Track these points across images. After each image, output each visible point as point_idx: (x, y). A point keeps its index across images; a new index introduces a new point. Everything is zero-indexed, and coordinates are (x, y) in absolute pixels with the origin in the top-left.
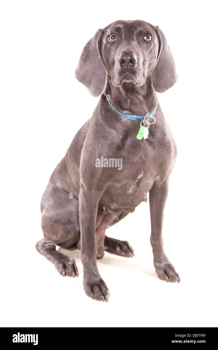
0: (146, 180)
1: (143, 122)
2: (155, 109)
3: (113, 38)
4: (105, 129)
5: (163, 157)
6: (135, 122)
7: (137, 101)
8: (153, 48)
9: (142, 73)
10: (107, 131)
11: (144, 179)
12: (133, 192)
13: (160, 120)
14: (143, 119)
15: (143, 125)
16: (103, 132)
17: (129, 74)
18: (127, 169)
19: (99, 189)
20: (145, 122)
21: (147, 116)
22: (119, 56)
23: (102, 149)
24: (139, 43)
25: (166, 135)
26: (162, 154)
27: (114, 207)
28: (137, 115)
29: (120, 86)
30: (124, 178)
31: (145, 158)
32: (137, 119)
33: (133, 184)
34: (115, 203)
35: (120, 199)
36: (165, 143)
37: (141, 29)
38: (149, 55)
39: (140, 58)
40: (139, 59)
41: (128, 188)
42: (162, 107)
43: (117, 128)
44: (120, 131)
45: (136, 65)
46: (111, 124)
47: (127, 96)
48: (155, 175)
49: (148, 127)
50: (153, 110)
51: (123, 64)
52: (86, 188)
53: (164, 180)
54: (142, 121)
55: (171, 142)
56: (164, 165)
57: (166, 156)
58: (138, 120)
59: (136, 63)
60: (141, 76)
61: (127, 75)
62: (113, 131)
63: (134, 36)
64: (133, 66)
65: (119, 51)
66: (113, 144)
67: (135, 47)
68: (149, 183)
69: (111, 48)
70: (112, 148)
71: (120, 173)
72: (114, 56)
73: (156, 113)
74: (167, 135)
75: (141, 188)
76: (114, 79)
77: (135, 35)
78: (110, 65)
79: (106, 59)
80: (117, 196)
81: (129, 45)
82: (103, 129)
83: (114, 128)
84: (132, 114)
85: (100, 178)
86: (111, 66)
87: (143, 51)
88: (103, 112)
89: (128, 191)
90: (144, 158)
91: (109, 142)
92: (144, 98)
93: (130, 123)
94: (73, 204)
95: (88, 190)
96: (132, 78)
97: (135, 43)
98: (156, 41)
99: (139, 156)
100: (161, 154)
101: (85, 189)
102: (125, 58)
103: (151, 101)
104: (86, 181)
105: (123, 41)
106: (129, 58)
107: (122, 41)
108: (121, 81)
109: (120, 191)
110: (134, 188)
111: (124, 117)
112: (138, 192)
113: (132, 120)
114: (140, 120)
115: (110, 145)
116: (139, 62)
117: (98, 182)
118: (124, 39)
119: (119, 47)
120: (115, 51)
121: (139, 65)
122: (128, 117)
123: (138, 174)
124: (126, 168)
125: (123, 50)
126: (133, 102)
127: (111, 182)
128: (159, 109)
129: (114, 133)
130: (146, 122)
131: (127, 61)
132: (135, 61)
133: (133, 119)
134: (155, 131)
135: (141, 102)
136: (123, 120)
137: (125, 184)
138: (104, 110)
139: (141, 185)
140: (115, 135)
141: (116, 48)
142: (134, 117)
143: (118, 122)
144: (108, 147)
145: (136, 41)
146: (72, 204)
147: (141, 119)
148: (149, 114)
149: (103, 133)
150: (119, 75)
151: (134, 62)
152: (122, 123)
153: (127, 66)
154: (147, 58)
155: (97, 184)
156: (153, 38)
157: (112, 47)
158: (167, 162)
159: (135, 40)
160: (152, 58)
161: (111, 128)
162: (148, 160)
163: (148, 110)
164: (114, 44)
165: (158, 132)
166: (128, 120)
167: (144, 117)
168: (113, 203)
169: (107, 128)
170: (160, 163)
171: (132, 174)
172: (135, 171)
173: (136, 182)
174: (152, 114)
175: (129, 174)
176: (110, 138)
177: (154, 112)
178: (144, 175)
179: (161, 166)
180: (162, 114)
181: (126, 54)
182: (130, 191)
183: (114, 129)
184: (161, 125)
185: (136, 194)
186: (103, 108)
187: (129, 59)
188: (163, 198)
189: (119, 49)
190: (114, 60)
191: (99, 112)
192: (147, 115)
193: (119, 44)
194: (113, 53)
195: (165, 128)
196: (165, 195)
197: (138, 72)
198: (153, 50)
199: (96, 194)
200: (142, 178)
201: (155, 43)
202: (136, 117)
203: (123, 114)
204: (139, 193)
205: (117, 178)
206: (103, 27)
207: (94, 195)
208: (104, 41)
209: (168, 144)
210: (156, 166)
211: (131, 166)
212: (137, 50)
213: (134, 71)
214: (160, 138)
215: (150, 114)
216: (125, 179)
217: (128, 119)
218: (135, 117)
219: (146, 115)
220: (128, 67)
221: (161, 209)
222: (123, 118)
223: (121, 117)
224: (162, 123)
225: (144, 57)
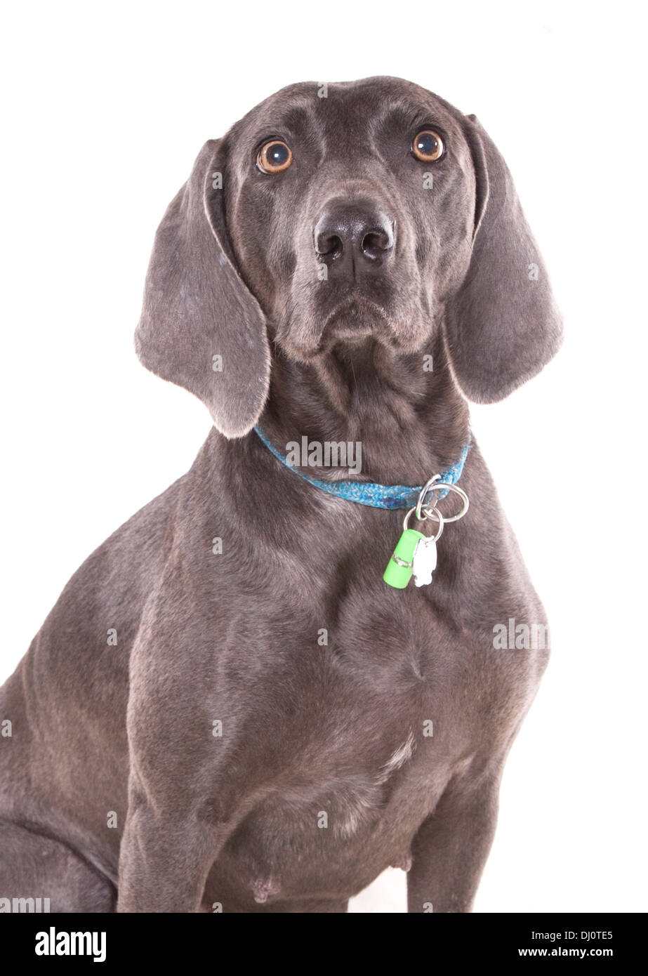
0: (421, 774)
1: (414, 514)
2: (463, 460)
3: (276, 155)
4: (251, 551)
5: (495, 669)
6: (377, 514)
7: (389, 422)
8: (452, 191)
9: (419, 292)
10: (261, 560)
11: (414, 770)
12: (359, 829)
13: (481, 509)
14: (415, 500)
15: (412, 525)
16: (241, 564)
17: (364, 298)
18: (346, 730)
19: (214, 813)
20: (423, 516)
21: (431, 489)
22: (315, 223)
23: (243, 639)
24: (393, 168)
25: (505, 573)
26: (490, 657)
27: (267, 894)
28: (391, 484)
29: (318, 362)
30: (331, 770)
31: (422, 675)
32: (389, 499)
33: (363, 793)
34: (271, 877)
35: (299, 859)
36: (500, 606)
37: (394, 106)
38: (439, 223)
39: (403, 226)
40: (402, 232)
41: (341, 809)
42: (485, 451)
43: (304, 546)
44: (316, 558)
45: (391, 258)
46: (277, 526)
47: (349, 404)
48: (458, 751)
49: (435, 535)
50: (457, 461)
51: (337, 255)
52: (158, 812)
53: (487, 773)
54: (412, 508)
55: (525, 603)
56: (500, 708)
57: (508, 666)
58: (393, 507)
59: (391, 249)
60: (413, 306)
61: (354, 305)
62: (289, 562)
63: (371, 138)
64: (379, 262)
65: (313, 204)
66: (291, 616)
67: (379, 183)
68: (430, 788)
69: (270, 203)
70: (283, 634)
71: (317, 747)
72: (290, 228)
73: (465, 474)
74: (512, 574)
75: (396, 810)
76: (293, 328)
77: (372, 134)
78: (269, 274)
79: (249, 251)
80: (288, 846)
81: (352, 177)
82: (245, 550)
83: (292, 545)
84: (366, 482)
85: (225, 769)
86: (274, 276)
87: (413, 203)
88: (238, 479)
89: (339, 825)
90: (417, 673)
91: (271, 609)
92: (416, 410)
93: (359, 519)
94: (66, 876)
95: (168, 820)
96: (377, 316)
97: (376, 168)
98: (463, 158)
99: (398, 666)
100: (488, 655)
101: (153, 817)
102: (341, 228)
103: (442, 421)
104: (161, 779)
105: (326, 161)
106: (359, 227)
107: (322, 161)
108: (326, 335)
109: (302, 827)
110: (369, 810)
111: (333, 496)
112: (381, 827)
113: (369, 507)
114: (399, 507)
115: (278, 620)
116: (404, 245)
117: (217, 785)
118: (327, 154)
119: (311, 192)
120: (292, 212)
121: (403, 256)
122: (349, 494)
123: (390, 749)
124: (342, 721)
125: (331, 196)
126: (371, 428)
127: (272, 789)
128: (475, 460)
129: (292, 567)
130: (429, 513)
131: (352, 242)
132: (386, 240)
133: (370, 503)
134: (461, 557)
135: (403, 427)
136: (329, 509)
137: (332, 794)
138: (241, 469)
139: (399, 794)
140: (297, 577)
141: (294, 196)
142: (377, 494)
143: (307, 517)
144: (268, 633)
145: (381, 162)
146: (60, 876)
147: (404, 500)
148: (438, 476)
149: (245, 573)
150: (318, 306)
151: (380, 245)
152: (323, 523)
153: (353, 261)
154: (433, 231)
155: (212, 793)
156: (450, 149)
157: (278, 195)
158: (510, 693)
159: (376, 157)
160: (452, 235)
161: (278, 545)
162: (434, 683)
163: (436, 458)
164: (284, 182)
165: (471, 560)
166: (350, 508)
167: (417, 493)
168: (266, 878)
169: (262, 549)
170: (483, 699)
171: (368, 748)
172: (377, 737)
173: (380, 783)
174: (451, 477)
175: (354, 751)
176: (276, 592)
177: (458, 471)
178: (414, 753)
179: (488, 712)
180: (489, 480)
181: (345, 210)
182: (347, 826)
183: (292, 552)
184: (485, 530)
185: (374, 836)
186: (236, 463)
187: (362, 233)
188: (476, 853)
189: (309, 198)
190: (291, 247)
191: (218, 479)
192: (430, 482)
193: (309, 178)
194: (280, 220)
195: (501, 542)
196: (482, 839)
197: (399, 289)
198: (454, 198)
199: (201, 838)
200: (406, 764)
201: (461, 170)
202: (385, 493)
203: (328, 482)
204: (384, 833)
205: (301, 768)
206: (220, 133)
207: (194, 840)
208: (240, 177)
209: (516, 612)
210: (468, 714)
211: (365, 712)
212: (389, 196)
213: (383, 284)
214: (482, 586)
215: (442, 476)
216: (334, 772)
217: (349, 501)
218: (380, 494)
219: (426, 483)
220: (358, 270)
221: (462, 902)
222: (327, 499)
223: (317, 496)
224: (490, 521)
225: (420, 229)
